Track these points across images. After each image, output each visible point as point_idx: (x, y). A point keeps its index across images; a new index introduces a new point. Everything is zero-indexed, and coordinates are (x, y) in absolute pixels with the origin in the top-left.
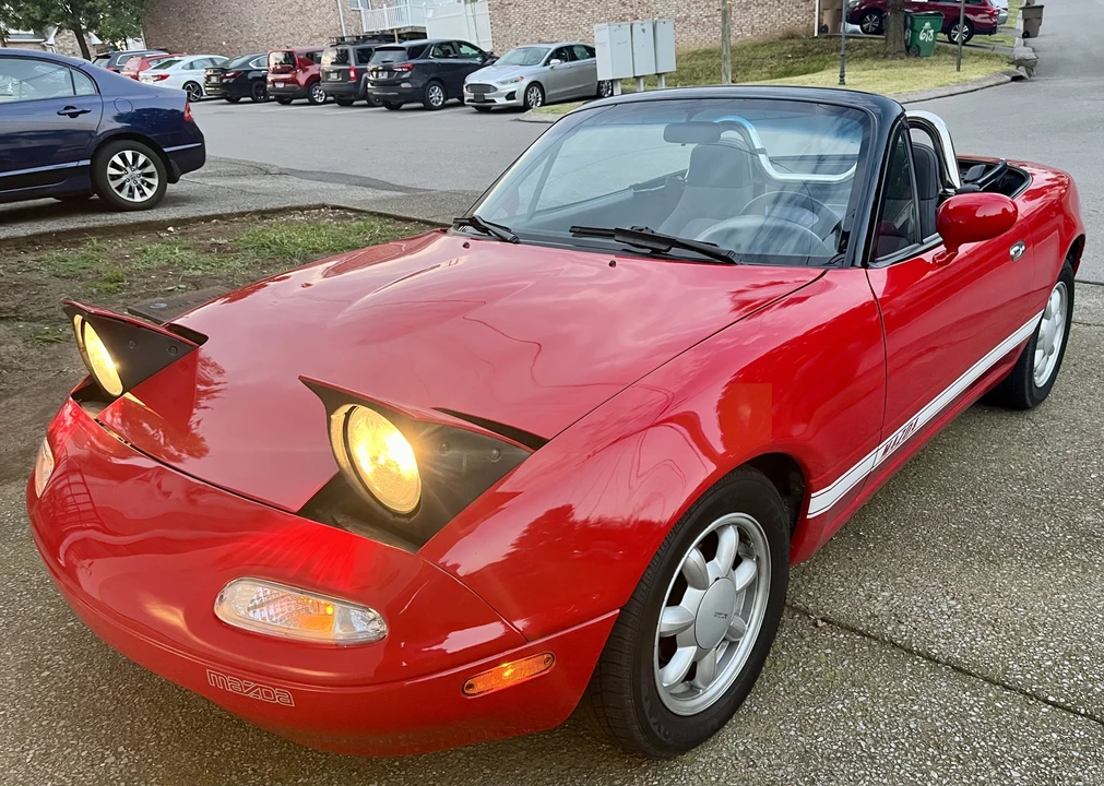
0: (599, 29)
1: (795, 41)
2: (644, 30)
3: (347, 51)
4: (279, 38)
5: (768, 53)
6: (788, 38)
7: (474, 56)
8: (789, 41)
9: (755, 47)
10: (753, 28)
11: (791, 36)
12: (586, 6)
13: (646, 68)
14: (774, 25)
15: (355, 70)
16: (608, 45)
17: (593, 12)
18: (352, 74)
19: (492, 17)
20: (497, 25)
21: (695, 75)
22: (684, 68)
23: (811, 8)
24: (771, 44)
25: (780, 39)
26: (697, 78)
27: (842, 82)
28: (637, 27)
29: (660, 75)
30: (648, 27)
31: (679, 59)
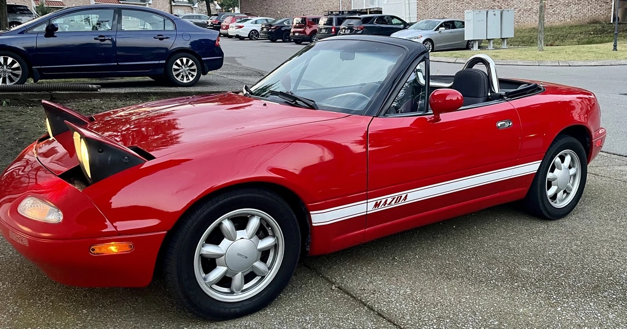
0: (467, 13)
1: (598, 25)
2: (495, 15)
3: (332, 18)
5: (579, 31)
6: (594, 23)
7: (401, 24)
8: (593, 25)
9: (571, 27)
10: (572, 16)
11: (595, 22)
13: (494, 34)
14: (585, 15)
15: (335, 29)
16: (472, 21)
18: (333, 30)
19: (418, 4)
21: (532, 41)
22: (526, 36)
23: (609, 7)
24: (582, 26)
25: (588, 23)
26: (532, 43)
27: (615, 49)
28: (491, 13)
29: (503, 39)
30: (498, 13)
31: (516, 31)
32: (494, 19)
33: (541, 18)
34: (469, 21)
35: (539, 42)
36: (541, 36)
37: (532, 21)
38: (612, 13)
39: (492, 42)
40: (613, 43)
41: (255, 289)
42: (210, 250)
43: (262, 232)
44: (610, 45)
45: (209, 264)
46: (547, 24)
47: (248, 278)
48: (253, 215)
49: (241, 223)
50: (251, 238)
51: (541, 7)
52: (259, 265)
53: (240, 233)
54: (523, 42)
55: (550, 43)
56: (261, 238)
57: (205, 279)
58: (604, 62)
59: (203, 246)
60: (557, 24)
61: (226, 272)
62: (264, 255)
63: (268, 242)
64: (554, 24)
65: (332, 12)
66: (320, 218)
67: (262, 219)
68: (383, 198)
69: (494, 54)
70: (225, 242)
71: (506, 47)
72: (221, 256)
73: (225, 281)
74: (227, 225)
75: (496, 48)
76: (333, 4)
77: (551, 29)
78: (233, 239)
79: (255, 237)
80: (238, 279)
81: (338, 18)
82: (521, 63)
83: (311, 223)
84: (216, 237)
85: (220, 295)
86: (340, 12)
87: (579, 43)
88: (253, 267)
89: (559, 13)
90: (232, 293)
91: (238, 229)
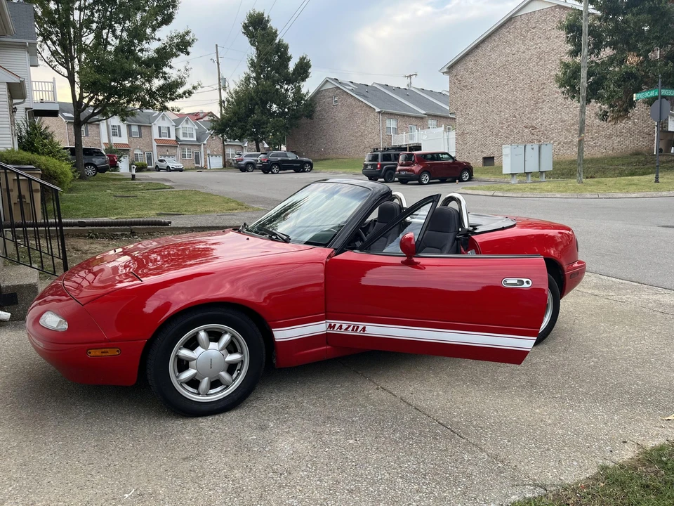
0: (505, 147)
1: (640, 157)
2: (533, 149)
3: (378, 155)
4: (350, 148)
5: (621, 162)
6: (636, 155)
9: (614, 158)
10: (613, 148)
11: (637, 153)
12: (510, 135)
13: (532, 167)
15: (381, 165)
16: (510, 156)
17: (514, 138)
18: (379, 166)
19: (457, 139)
20: (459, 144)
21: (571, 173)
23: (652, 139)
24: (627, 157)
25: (631, 155)
26: (572, 175)
27: (657, 181)
28: (529, 147)
29: (542, 172)
30: (536, 147)
31: (555, 163)
32: (532, 154)
33: (581, 151)
34: (507, 155)
35: (578, 174)
36: (580, 169)
37: (572, 154)
38: (655, 144)
39: (530, 176)
40: (655, 175)
41: (217, 395)
42: (185, 353)
43: (231, 348)
44: (653, 177)
45: (183, 365)
46: (587, 154)
47: (215, 384)
48: (226, 332)
49: (215, 336)
50: (222, 350)
51: (580, 141)
52: (224, 375)
53: (213, 345)
54: (563, 174)
55: (590, 175)
56: (230, 352)
57: (177, 377)
58: (645, 193)
59: (180, 349)
60: (599, 155)
61: (196, 374)
62: (231, 368)
63: (235, 357)
64: (595, 157)
65: (377, 149)
66: (282, 334)
67: (233, 336)
68: (338, 323)
69: (532, 187)
70: (199, 350)
71: (544, 180)
72: (193, 359)
73: (194, 383)
74: (203, 335)
75: (534, 182)
77: (592, 161)
78: (206, 348)
79: (224, 352)
80: (205, 383)
81: (384, 155)
82: (559, 196)
83: (274, 339)
84: (193, 344)
85: (189, 393)
86: (385, 149)
87: (621, 174)
88: (219, 375)
89: (600, 146)
90: (199, 394)
91: (211, 340)
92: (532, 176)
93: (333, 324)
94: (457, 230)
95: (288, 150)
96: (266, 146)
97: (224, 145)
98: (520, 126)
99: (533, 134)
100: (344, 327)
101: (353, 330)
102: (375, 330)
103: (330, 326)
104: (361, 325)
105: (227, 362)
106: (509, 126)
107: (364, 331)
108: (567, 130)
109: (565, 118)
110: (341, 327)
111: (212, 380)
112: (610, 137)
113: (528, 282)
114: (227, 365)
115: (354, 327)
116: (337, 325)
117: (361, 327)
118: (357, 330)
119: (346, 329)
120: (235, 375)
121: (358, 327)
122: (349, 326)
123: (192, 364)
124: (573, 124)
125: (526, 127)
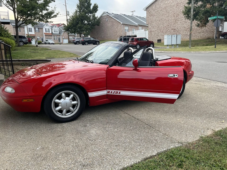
0: (165, 36)
2: (174, 36)
3: (122, 38)
4: (112, 36)
5: (203, 41)
6: (209, 39)
9: (201, 40)
10: (201, 37)
11: (209, 38)
12: (167, 32)
13: (174, 43)
14: (206, 36)
16: (167, 39)
17: (168, 33)
19: (149, 33)
20: (150, 35)
21: (187, 45)
23: (214, 33)
24: (205, 40)
25: (207, 39)
27: (215, 47)
28: (173, 36)
29: (177, 45)
30: (175, 36)
31: (182, 42)
32: (174, 38)
33: (190, 37)
34: (166, 39)
35: (189, 45)
36: (190, 43)
37: (187, 38)
38: (215, 35)
39: (173, 46)
40: (215, 46)
41: (69, 115)
42: (57, 101)
43: (74, 99)
44: (214, 46)
45: (57, 105)
46: (193, 38)
47: (68, 111)
48: (72, 94)
49: (68, 95)
50: (70, 100)
51: (190, 34)
52: (71, 108)
53: (67, 98)
54: (184, 46)
55: (193, 46)
56: (73, 101)
57: (55, 109)
58: (211, 51)
59: (55, 99)
60: (196, 39)
61: (61, 108)
62: (74, 106)
63: (75, 102)
64: (195, 39)
65: (122, 36)
66: (91, 95)
67: (74, 95)
68: (111, 91)
70: (62, 100)
71: (178, 47)
72: (60, 103)
73: (61, 111)
74: (63, 95)
75: (175, 48)
76: (121, 34)
77: (194, 41)
78: (65, 99)
79: (71, 100)
80: (64, 111)
81: (124, 38)
82: (183, 52)
83: (89, 96)
84: (60, 98)
85: (59, 115)
86: (124, 36)
87: (203, 45)
89: (197, 36)
90: (62, 115)
91: (66, 97)
92: (174, 46)
93: (109, 91)
94: (151, 60)
95: (91, 37)
96: (83, 36)
97: (69, 35)
98: (170, 29)
99: (174, 32)
100: (113, 92)
101: (116, 93)
102: (124, 93)
103: (108, 92)
104: (119, 91)
105: (72, 104)
106: (166, 29)
107: (120, 93)
108: (186, 30)
109: (185, 26)
110: (112, 92)
111: (67, 110)
112: (200, 33)
113: (177, 76)
114: (72, 105)
115: (116, 92)
116: (111, 92)
117: (119, 92)
118: (117, 93)
119: (114, 93)
120: (75, 109)
121: (118, 92)
122: (115, 92)
123: (60, 104)
124: (188, 28)
125: (172, 29)
